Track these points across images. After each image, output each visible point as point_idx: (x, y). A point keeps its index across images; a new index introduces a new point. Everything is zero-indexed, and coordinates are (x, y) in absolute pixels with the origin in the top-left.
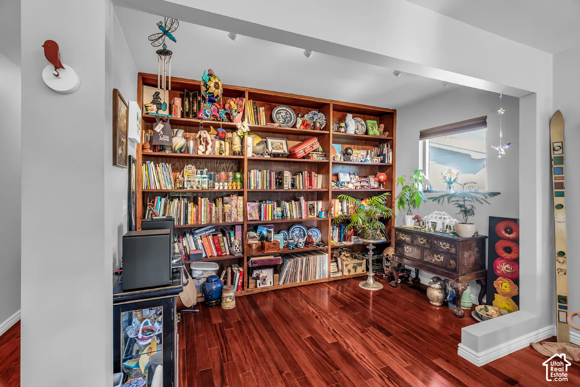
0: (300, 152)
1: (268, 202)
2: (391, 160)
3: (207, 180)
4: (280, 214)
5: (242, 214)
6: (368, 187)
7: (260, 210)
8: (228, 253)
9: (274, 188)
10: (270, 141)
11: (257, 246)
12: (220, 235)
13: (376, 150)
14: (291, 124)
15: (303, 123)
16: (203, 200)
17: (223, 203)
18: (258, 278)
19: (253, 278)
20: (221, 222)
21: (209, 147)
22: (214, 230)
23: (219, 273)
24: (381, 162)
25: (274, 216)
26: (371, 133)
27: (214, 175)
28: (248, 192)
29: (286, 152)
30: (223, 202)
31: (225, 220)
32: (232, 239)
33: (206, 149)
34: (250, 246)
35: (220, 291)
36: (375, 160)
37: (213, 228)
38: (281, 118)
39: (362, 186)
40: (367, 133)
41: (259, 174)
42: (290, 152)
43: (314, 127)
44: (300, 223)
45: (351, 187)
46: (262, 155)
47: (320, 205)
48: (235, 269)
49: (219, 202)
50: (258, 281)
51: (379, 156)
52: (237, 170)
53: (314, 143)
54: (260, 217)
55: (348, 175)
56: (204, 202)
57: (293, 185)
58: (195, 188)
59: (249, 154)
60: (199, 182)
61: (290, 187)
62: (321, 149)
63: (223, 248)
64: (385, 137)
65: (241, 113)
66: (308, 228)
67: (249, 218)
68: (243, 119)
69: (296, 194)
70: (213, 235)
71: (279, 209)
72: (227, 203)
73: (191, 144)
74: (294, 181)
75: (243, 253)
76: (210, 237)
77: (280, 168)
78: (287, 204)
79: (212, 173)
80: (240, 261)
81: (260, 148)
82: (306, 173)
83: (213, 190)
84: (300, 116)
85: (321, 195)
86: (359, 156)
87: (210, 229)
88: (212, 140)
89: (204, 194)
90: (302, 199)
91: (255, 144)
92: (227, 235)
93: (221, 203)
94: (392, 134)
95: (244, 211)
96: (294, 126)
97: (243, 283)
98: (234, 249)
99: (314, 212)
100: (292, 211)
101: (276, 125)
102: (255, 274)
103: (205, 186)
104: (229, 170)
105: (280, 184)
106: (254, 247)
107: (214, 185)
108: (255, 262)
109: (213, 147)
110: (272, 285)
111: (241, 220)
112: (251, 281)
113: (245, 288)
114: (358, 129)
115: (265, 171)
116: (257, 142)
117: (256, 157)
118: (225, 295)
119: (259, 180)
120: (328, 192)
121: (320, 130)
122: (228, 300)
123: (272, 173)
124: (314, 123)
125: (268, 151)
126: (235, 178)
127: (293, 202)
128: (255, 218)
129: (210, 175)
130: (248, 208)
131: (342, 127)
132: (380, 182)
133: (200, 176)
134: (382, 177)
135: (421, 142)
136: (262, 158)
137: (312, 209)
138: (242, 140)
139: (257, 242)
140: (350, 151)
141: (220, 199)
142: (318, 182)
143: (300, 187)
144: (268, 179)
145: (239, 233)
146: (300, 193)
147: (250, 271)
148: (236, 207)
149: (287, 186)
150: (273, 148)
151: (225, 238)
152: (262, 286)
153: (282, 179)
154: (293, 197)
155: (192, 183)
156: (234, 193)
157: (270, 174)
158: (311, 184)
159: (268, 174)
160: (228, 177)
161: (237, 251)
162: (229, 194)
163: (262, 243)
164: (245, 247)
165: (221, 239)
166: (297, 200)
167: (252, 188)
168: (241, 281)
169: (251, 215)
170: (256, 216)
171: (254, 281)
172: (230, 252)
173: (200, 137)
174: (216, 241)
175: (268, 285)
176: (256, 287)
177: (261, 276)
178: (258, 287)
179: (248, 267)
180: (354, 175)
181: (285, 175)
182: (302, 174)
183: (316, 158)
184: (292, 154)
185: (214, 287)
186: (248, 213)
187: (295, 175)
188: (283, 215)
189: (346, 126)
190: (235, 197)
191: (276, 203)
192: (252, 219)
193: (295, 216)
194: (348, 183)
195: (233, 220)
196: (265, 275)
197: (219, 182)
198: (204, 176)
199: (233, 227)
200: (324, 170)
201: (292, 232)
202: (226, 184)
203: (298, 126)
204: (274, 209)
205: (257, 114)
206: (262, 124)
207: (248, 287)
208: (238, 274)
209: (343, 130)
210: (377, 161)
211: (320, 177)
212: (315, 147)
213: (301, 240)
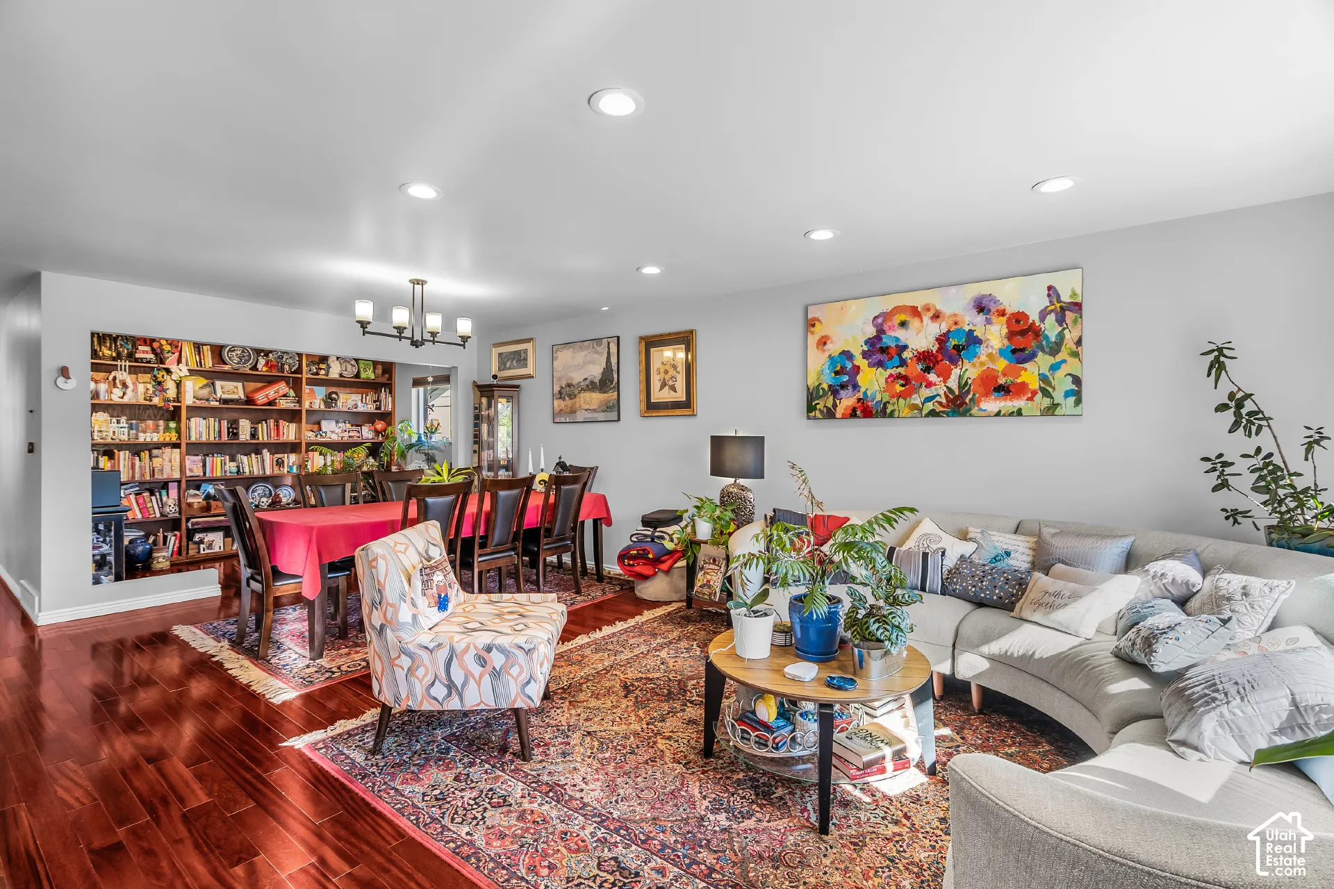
0: (261, 398)
1: (215, 455)
2: (390, 407)
3: (126, 430)
4: (235, 470)
5: (178, 469)
6: (359, 437)
7: (204, 466)
8: (158, 515)
9: (225, 438)
10: (218, 384)
11: (200, 505)
12: (146, 494)
13: (371, 396)
14: (249, 365)
15: (267, 364)
16: (122, 453)
17: (151, 457)
18: (201, 542)
19: (196, 543)
20: (148, 478)
21: (129, 391)
22: (137, 488)
23: (147, 537)
24: (376, 409)
25: (225, 472)
26: (363, 375)
27: (137, 424)
28: (187, 444)
29: (243, 397)
30: (150, 455)
31: (154, 476)
32: (165, 498)
33: (124, 394)
34: (190, 505)
35: (151, 551)
36: (369, 406)
37: (137, 486)
38: (235, 357)
39: (350, 437)
40: (357, 375)
41: (203, 422)
42: (247, 397)
43: (282, 371)
44: (265, 479)
45: (335, 438)
46: (207, 400)
47: (293, 458)
48: (169, 535)
49: (145, 455)
50: (202, 546)
51: (375, 402)
52: (170, 418)
53: (282, 387)
54: (205, 473)
55: (334, 423)
56: (123, 457)
57: (253, 436)
58: (109, 440)
59: (189, 400)
60: (114, 432)
61: (248, 438)
62: (292, 393)
63: (151, 509)
64: (384, 380)
65: (177, 354)
66: (276, 487)
67: (188, 474)
68: (179, 361)
69: (260, 447)
70: (136, 494)
71: (234, 464)
72: (157, 457)
73: (103, 387)
74: (255, 431)
75: (180, 513)
76: (132, 497)
77: (234, 415)
78: (245, 459)
79: (134, 422)
80: (174, 525)
81: (205, 392)
82: (272, 422)
83: (137, 442)
84: (262, 354)
85: (294, 447)
86: (349, 401)
87: (131, 488)
88: (133, 383)
89: (121, 446)
90: (265, 451)
91: (197, 388)
92: (157, 494)
93: (147, 456)
94: (390, 378)
95: (181, 466)
96: (254, 368)
97: (180, 548)
98: (167, 509)
99: (283, 467)
100: (251, 466)
101: (227, 368)
102: (197, 537)
103: (125, 437)
104: (158, 417)
105: (234, 433)
106: (196, 506)
107: (137, 435)
108: (197, 523)
109: (135, 390)
110: (222, 549)
111: (177, 475)
112: (191, 546)
113: (184, 553)
114: (346, 370)
115: (212, 420)
116: (200, 386)
117: (199, 403)
118: (155, 555)
119: (203, 430)
120: (301, 443)
121: (293, 373)
122: (160, 560)
123: (222, 422)
124: (283, 365)
125: (215, 396)
126: (167, 429)
127: (253, 455)
128: (197, 474)
129: (131, 424)
130: (188, 463)
131: (321, 369)
132: (377, 432)
133: (116, 425)
134: (380, 425)
135: (414, 390)
136: (206, 404)
137: (280, 463)
138: (179, 385)
139: (201, 500)
140: (334, 396)
141: (147, 452)
142: (289, 432)
143: (263, 437)
144: (217, 429)
145: (173, 492)
146: (265, 445)
147: (190, 534)
148: (170, 461)
149: (244, 436)
150: (223, 392)
151: (153, 498)
152: (207, 551)
153: (237, 428)
154: (255, 448)
155: (105, 434)
156: (166, 445)
157: (220, 422)
158: (278, 435)
159: (217, 424)
160: (158, 426)
161: (171, 510)
162: (159, 446)
163: (208, 503)
164: (183, 506)
165: (147, 500)
166: (258, 452)
167: (193, 439)
168: (177, 545)
169: (191, 470)
170: (198, 472)
171: (196, 546)
172: (161, 513)
173: (115, 378)
174: (141, 501)
175: (217, 550)
176: (199, 552)
177: (206, 540)
178: (202, 552)
179: (188, 530)
180: (345, 423)
181: (241, 423)
182: (266, 423)
183: (284, 404)
184: (250, 401)
185: (141, 548)
186: (187, 468)
187: (258, 423)
188: (238, 472)
189: (329, 367)
190: (168, 450)
191: (228, 457)
192: (192, 474)
193: (257, 472)
194: (332, 432)
195: (165, 476)
196: (211, 539)
197: (144, 432)
198: (121, 425)
199: (165, 485)
200: (297, 418)
201: (253, 492)
202: (155, 434)
203: (260, 366)
204: (225, 464)
205: (199, 354)
206: (207, 367)
207: (187, 553)
208: (173, 538)
209: (323, 372)
210: (371, 408)
211: (293, 426)
212: (281, 393)
213: (264, 500)
